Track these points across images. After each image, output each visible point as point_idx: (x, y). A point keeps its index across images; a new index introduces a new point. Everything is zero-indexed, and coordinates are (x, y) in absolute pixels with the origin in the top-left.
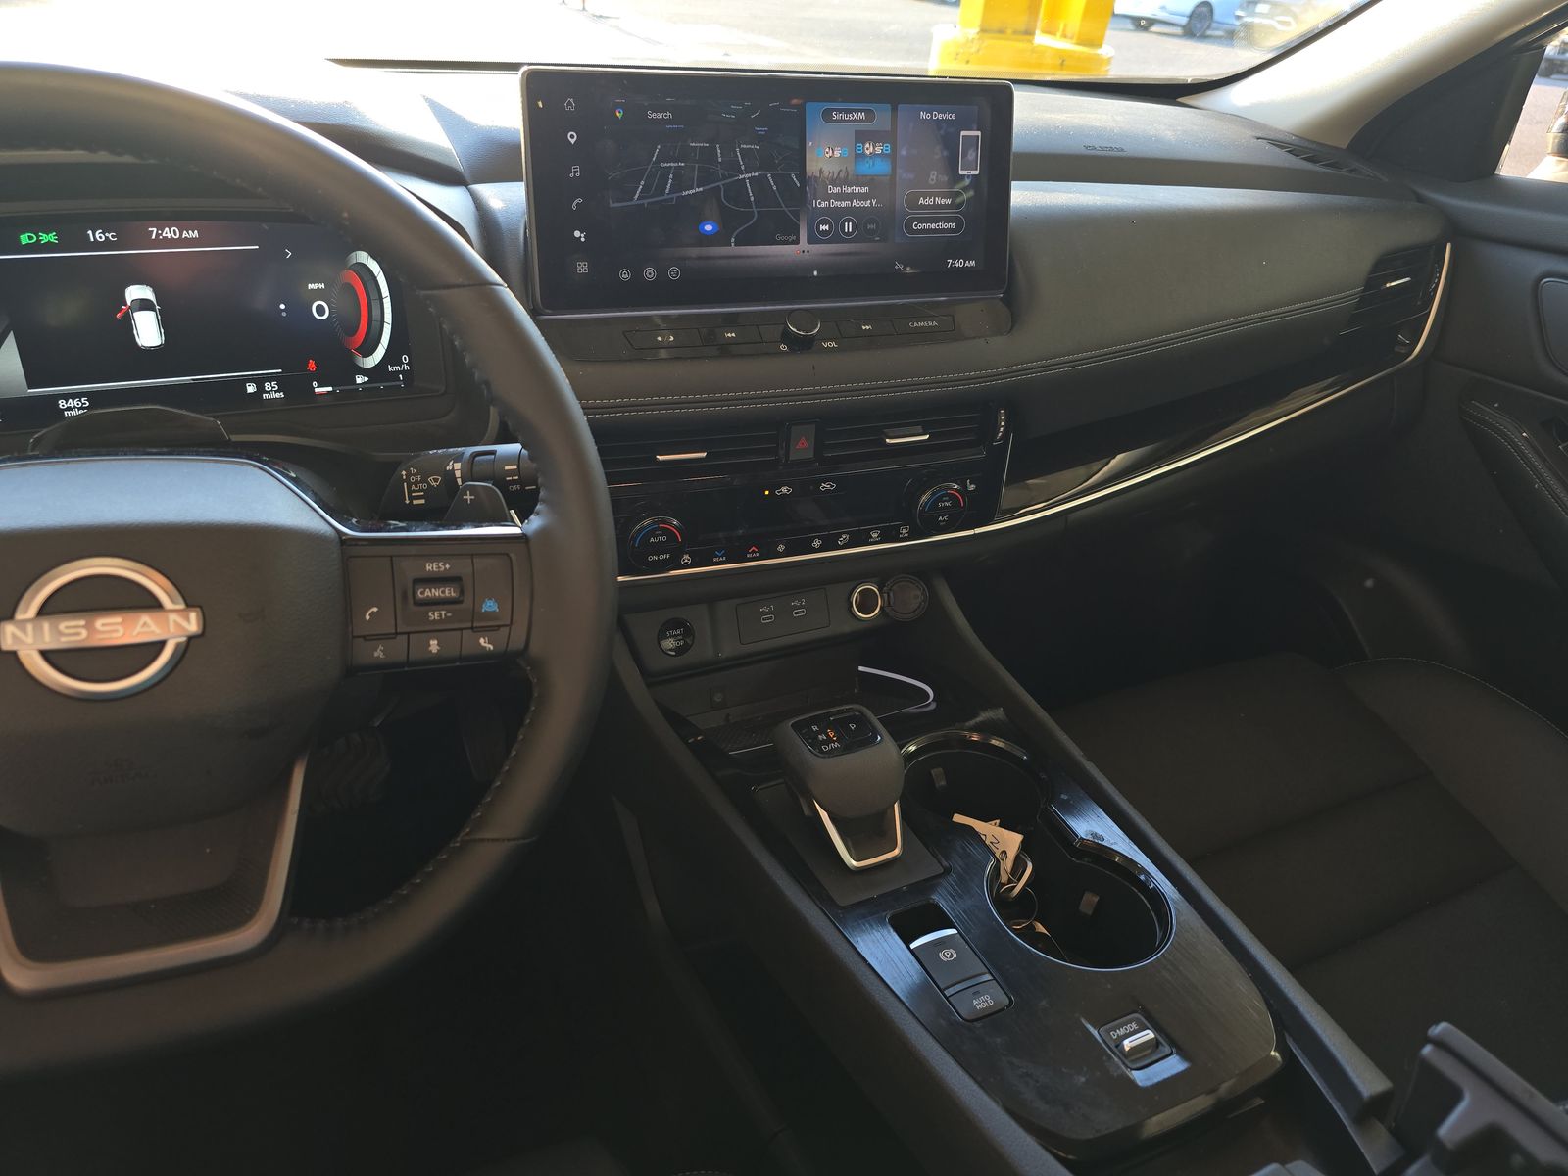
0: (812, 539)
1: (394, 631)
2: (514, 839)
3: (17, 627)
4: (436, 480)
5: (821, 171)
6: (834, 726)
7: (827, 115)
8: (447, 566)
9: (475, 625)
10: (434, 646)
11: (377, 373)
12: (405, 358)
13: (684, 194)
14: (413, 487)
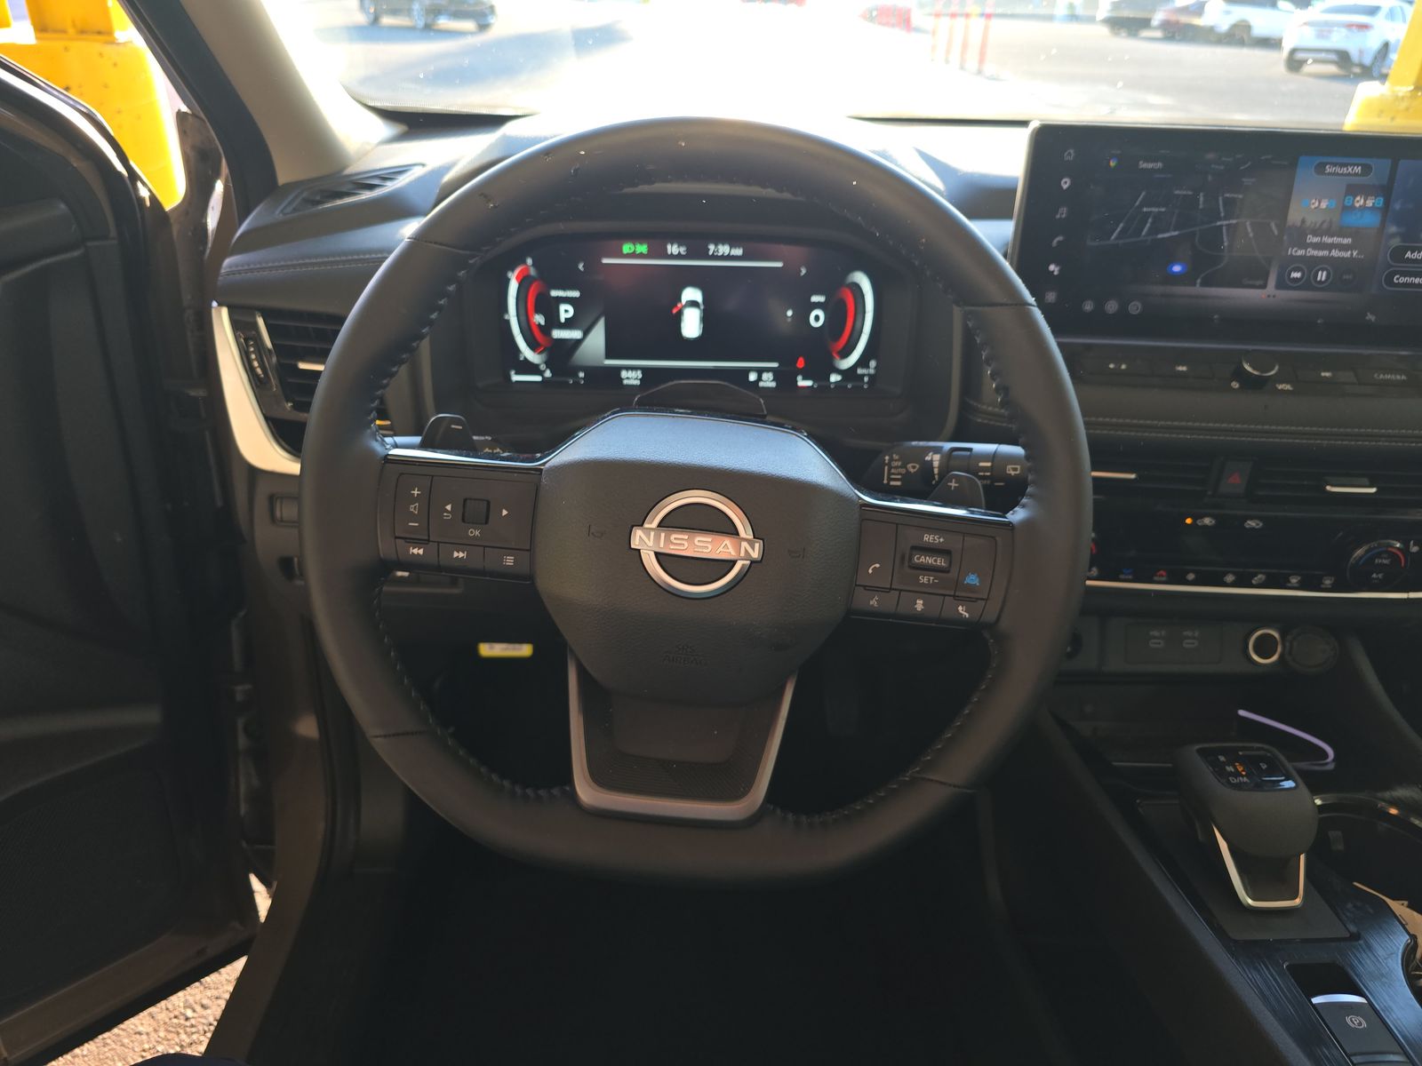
0: (1225, 574)
1: (889, 586)
2: (959, 787)
3: (644, 533)
4: (914, 467)
5: (1303, 221)
6: (1242, 760)
7: (1320, 169)
8: (942, 540)
9: (957, 594)
10: (919, 605)
11: (849, 374)
12: (873, 364)
13: (1160, 236)
14: (893, 471)
